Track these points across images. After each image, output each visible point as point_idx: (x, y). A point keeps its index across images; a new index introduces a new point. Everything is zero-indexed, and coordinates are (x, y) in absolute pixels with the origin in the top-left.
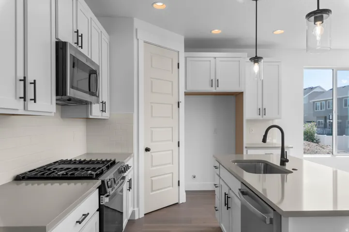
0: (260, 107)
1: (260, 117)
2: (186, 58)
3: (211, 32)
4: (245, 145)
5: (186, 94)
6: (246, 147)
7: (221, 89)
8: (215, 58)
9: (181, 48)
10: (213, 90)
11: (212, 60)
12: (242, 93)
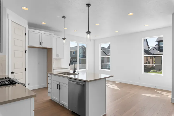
0: (57, 54)
1: (57, 58)
2: (28, 31)
3: (41, 23)
4: (53, 68)
5: (28, 47)
6: (53, 69)
7: (44, 46)
8: (42, 33)
9: (27, 26)
10: (41, 46)
11: (41, 34)
12: (52, 49)
